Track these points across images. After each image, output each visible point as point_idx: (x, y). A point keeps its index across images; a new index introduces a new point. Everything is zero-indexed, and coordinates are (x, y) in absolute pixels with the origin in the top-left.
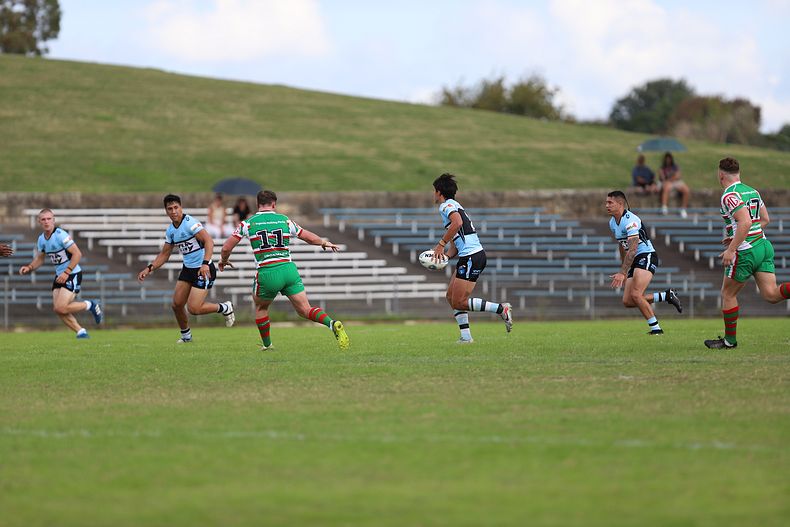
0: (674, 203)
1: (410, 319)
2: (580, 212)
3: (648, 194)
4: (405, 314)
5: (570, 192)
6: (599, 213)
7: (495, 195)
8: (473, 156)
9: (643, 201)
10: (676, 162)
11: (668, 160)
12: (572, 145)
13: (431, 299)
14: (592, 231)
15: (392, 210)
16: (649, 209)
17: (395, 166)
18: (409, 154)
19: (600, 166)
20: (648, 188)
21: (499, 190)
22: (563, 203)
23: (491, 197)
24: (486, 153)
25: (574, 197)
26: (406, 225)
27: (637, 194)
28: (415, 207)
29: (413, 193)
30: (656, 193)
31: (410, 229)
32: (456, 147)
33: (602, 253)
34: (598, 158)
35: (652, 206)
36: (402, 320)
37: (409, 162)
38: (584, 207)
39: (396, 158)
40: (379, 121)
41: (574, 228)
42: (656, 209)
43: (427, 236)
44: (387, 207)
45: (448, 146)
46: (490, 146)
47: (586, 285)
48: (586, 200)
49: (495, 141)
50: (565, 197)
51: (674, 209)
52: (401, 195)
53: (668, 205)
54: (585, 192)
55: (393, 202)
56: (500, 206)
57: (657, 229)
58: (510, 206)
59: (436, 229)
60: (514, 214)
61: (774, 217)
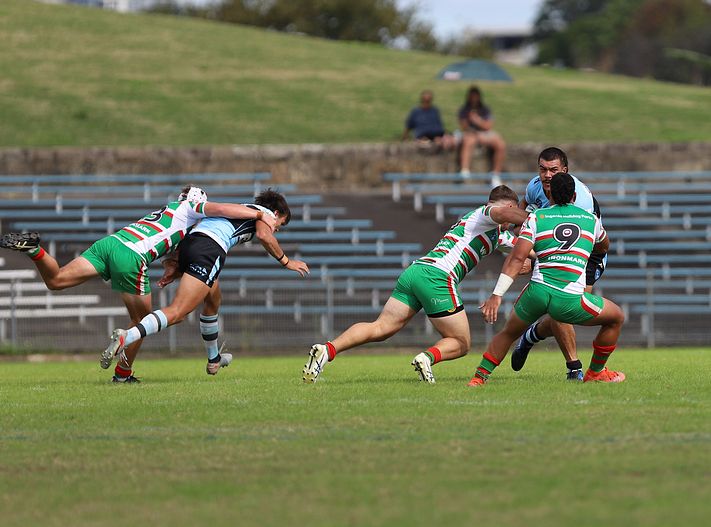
0: (481, 165)
1: (35, 352)
2: (331, 179)
3: (439, 151)
4: (28, 344)
5: (315, 148)
6: (362, 181)
7: (195, 152)
8: (165, 90)
9: (432, 161)
10: (486, 101)
11: (475, 99)
12: (325, 74)
13: (75, 319)
14: (341, 211)
15: (29, 178)
16: (441, 176)
17: (41, 108)
18: (65, 88)
19: (368, 107)
20: (438, 141)
21: (202, 147)
22: (304, 165)
23: (189, 156)
24: (189, 86)
25: (320, 156)
26: (47, 202)
27: (422, 151)
28: (67, 173)
29: (64, 151)
30: (452, 149)
31: (53, 208)
32: (140, 76)
33: (355, 247)
34: (365, 94)
35: (446, 170)
36: (22, 355)
37: (63, 99)
38: (338, 172)
39: (42, 94)
40: (21, 35)
41: (313, 205)
42: (451, 175)
43: (80, 219)
44: (23, 173)
45: (127, 75)
46: (196, 75)
47: (321, 297)
48: (340, 160)
49: (204, 68)
50: (307, 157)
51: (483, 175)
52: (45, 153)
53: (471, 168)
54: (339, 148)
55: (33, 165)
56: (202, 171)
57: (447, 206)
58: (219, 170)
59: (92, 208)
60: (225, 183)
61: (634, 187)
